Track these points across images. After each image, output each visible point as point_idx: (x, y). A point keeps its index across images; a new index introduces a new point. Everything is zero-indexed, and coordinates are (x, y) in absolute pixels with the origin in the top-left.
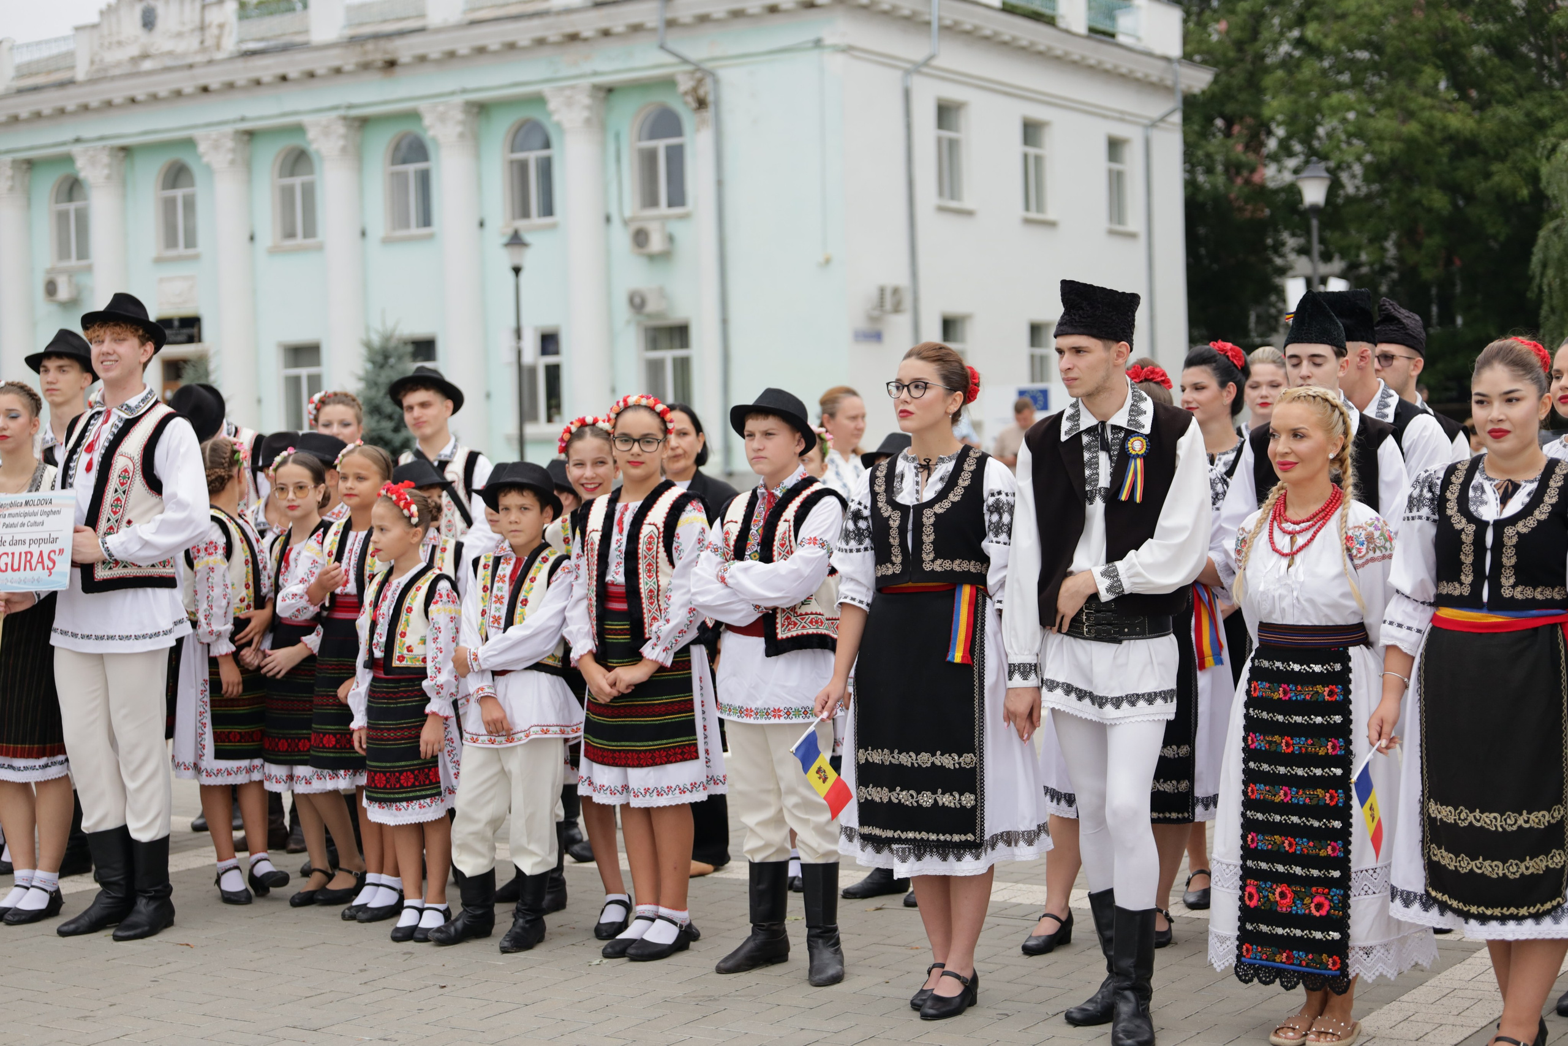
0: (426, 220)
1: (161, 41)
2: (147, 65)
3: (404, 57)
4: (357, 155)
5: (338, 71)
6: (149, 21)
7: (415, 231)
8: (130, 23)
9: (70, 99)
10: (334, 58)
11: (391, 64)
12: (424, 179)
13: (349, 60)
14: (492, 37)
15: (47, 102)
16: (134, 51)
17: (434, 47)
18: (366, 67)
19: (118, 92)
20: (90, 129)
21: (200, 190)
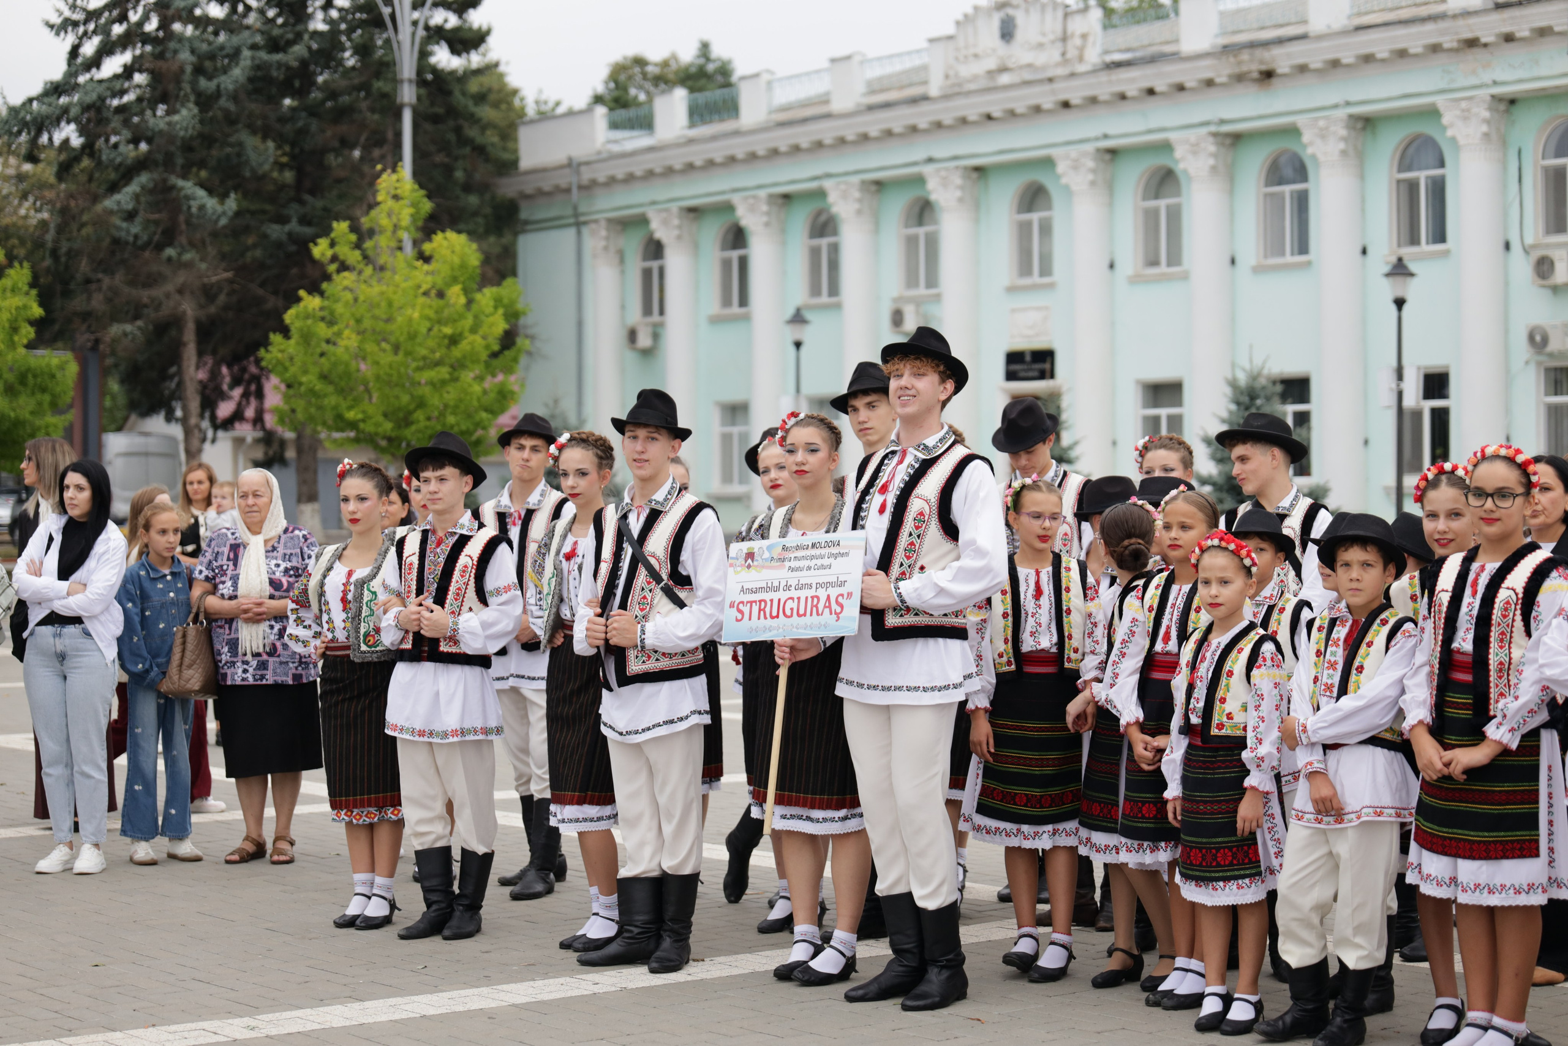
0: (1303, 247)
1: (1020, 53)
2: (1005, 79)
3: (1283, 67)
4: (1227, 175)
5: (1210, 83)
6: (1007, 33)
7: (1289, 259)
8: (988, 33)
9: (922, 116)
10: (1206, 69)
11: (1268, 75)
12: (1302, 202)
13: (1221, 71)
14: (1380, 44)
15: (897, 119)
16: (991, 64)
17: (1314, 55)
18: (1240, 78)
19: (972, 109)
20: (943, 147)
21: (1057, 215)
